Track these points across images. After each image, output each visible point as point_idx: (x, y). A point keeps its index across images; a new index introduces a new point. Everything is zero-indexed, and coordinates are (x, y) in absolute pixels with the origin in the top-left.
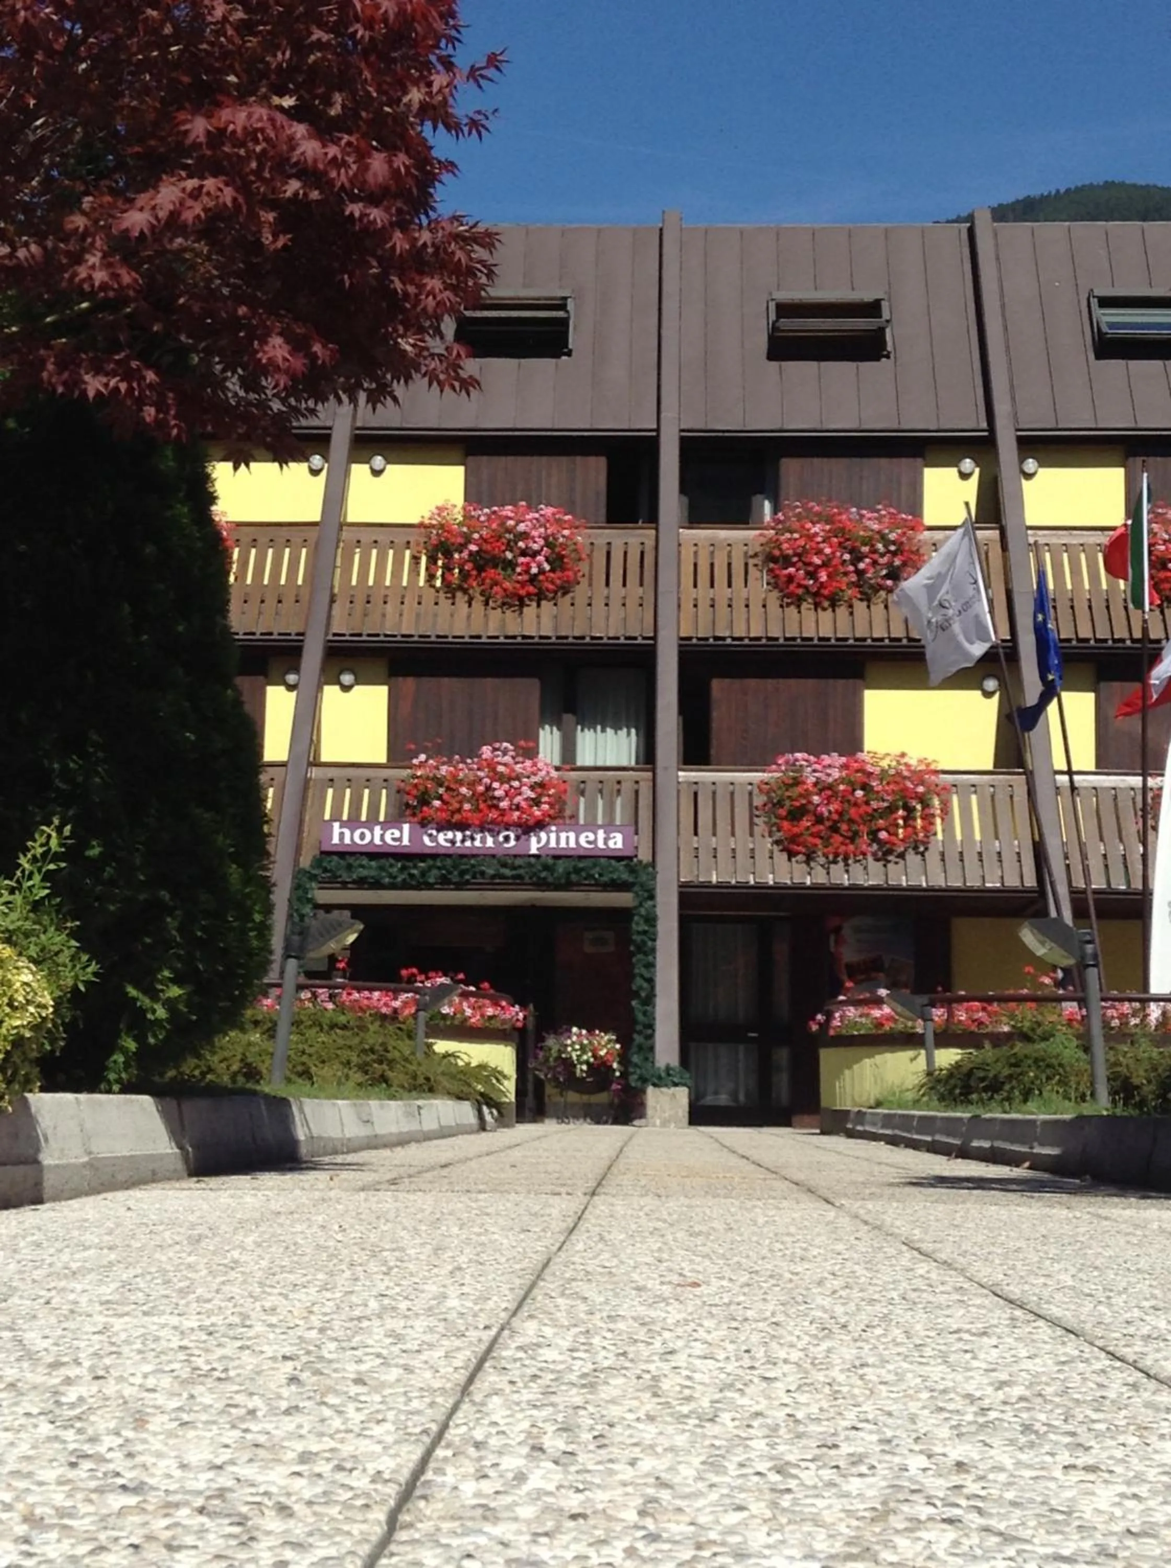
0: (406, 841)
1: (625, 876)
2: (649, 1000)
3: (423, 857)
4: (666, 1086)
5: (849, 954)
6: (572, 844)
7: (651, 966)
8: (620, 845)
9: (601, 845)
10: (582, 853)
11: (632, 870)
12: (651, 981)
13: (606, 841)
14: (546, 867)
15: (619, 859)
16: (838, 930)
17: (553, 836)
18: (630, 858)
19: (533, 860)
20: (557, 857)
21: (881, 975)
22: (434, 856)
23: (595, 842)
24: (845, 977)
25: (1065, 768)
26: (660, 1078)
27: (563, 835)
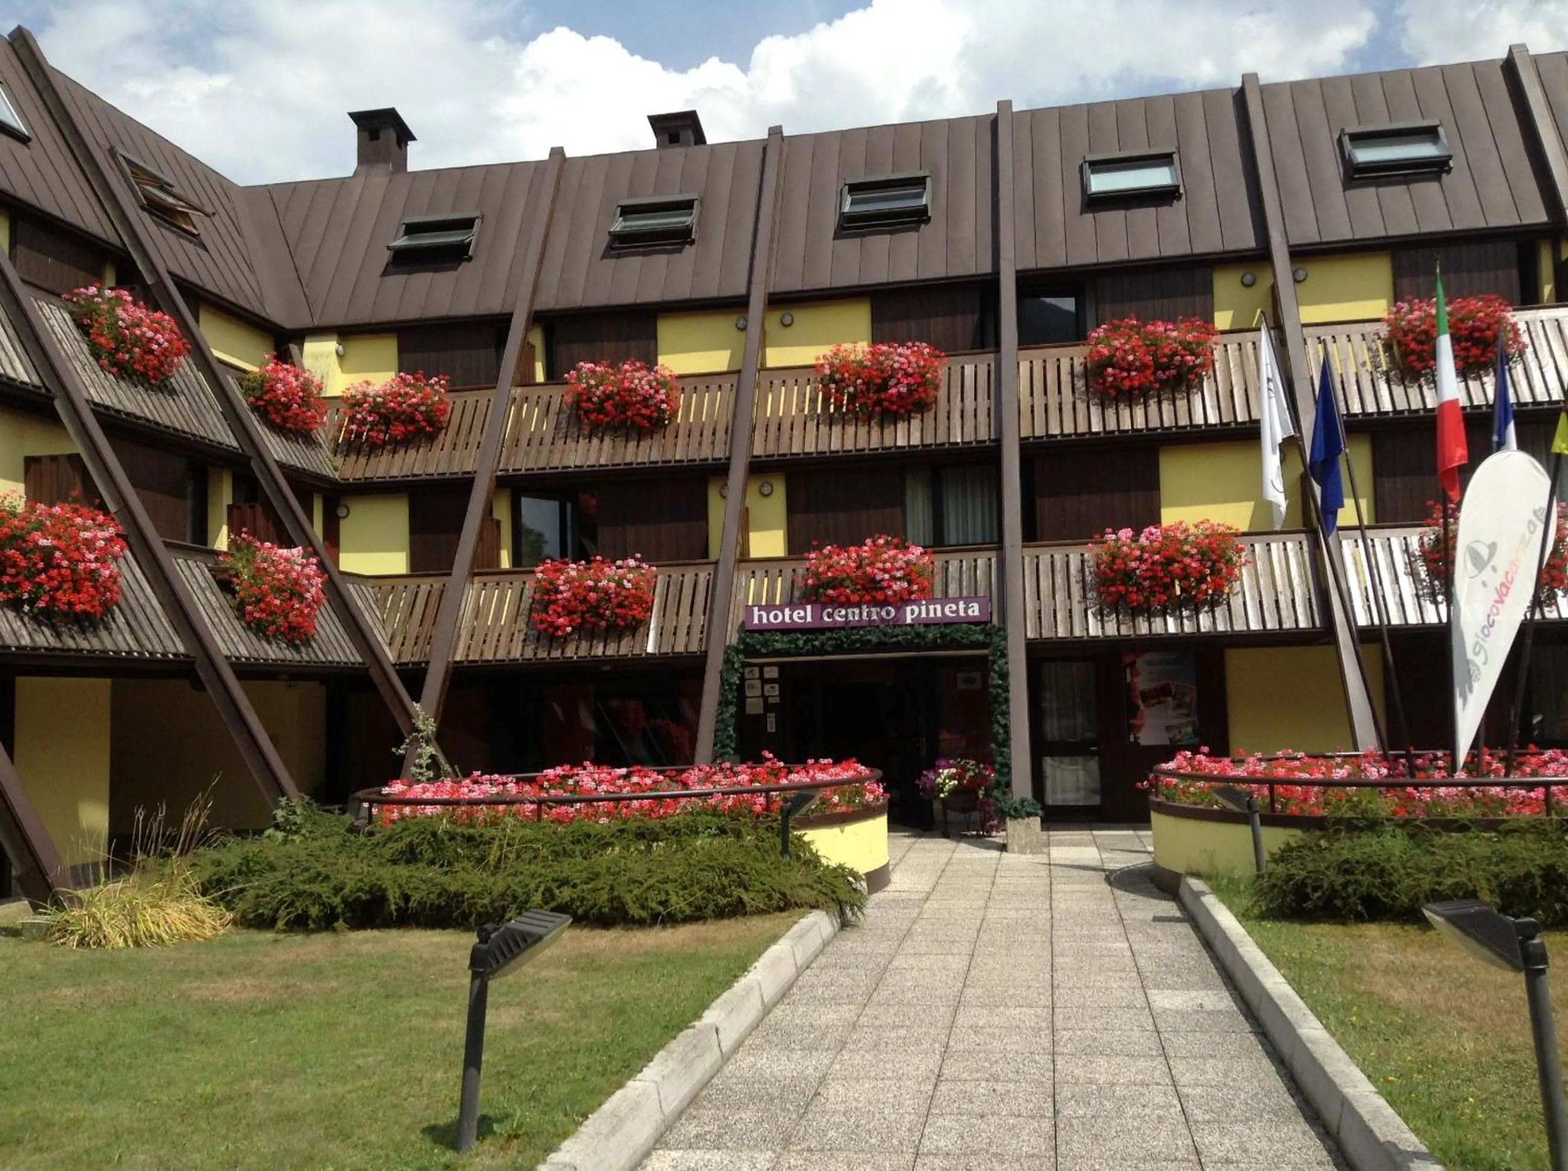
0: (809, 619)
1: (981, 637)
2: (1005, 743)
3: (822, 631)
4: (1022, 817)
5: (1142, 682)
6: (939, 614)
7: (1005, 714)
8: (977, 613)
9: (962, 613)
10: (946, 621)
11: (988, 634)
12: (1006, 728)
13: (966, 610)
14: (918, 635)
15: (977, 624)
16: (1132, 665)
17: (923, 608)
18: (986, 623)
19: (909, 629)
20: (927, 625)
21: (1170, 699)
22: (831, 630)
23: (957, 611)
24: (1140, 702)
25: (1357, 524)
26: (1016, 810)
27: (932, 607)
